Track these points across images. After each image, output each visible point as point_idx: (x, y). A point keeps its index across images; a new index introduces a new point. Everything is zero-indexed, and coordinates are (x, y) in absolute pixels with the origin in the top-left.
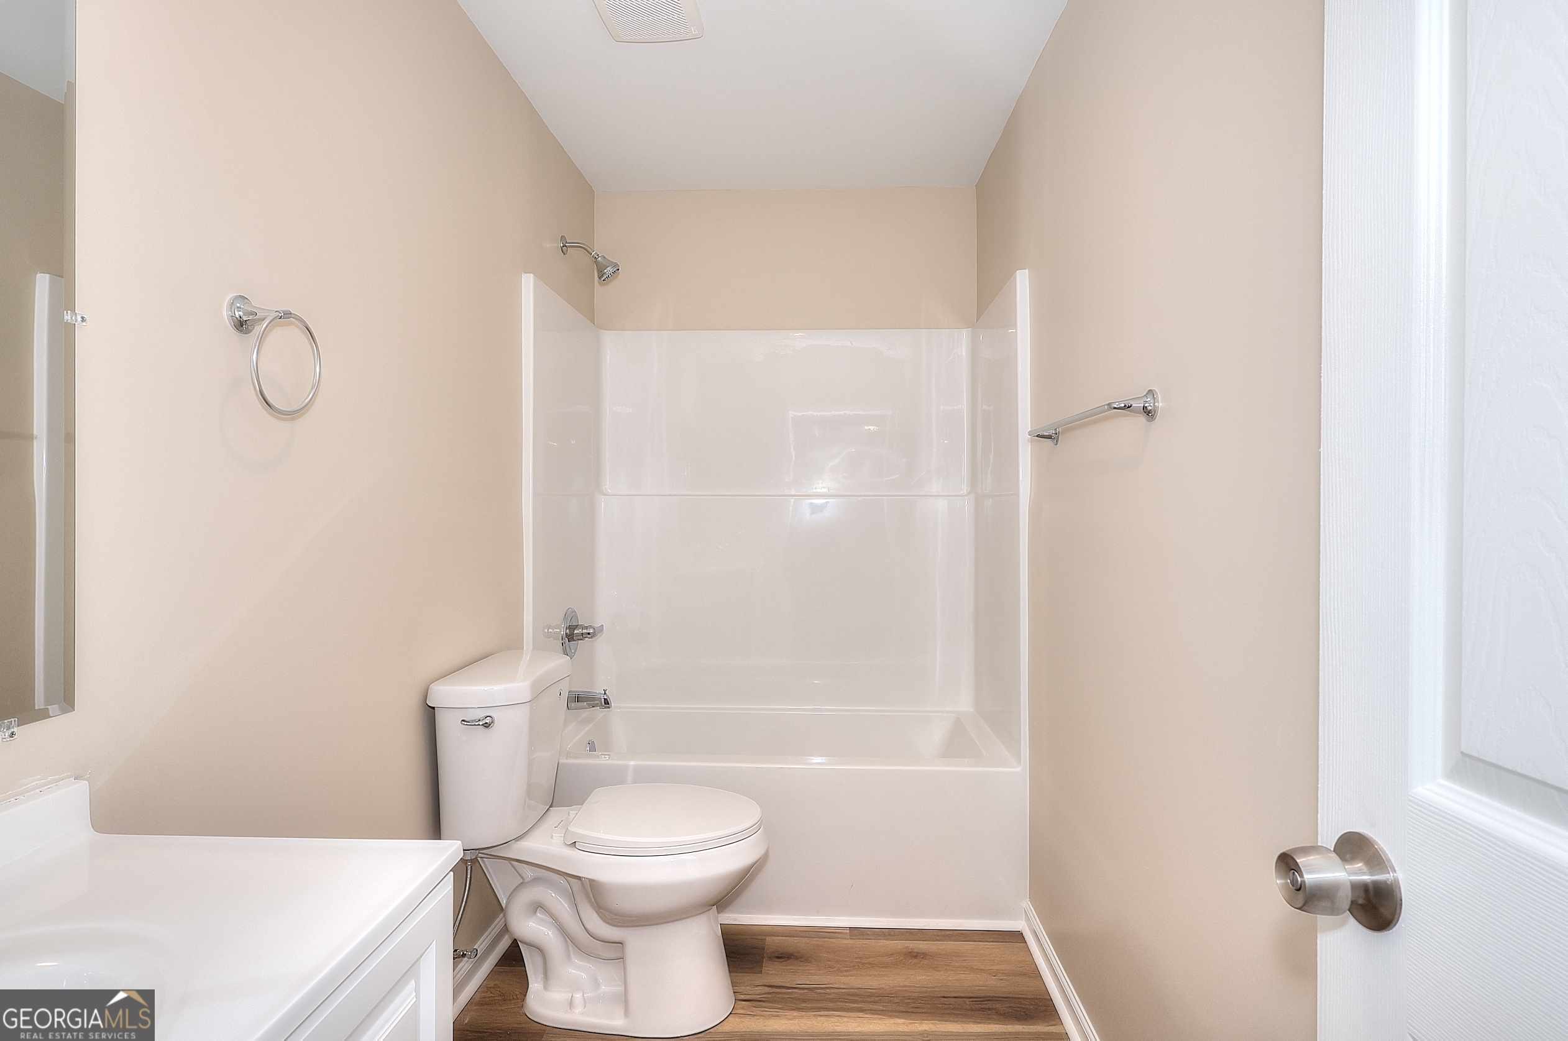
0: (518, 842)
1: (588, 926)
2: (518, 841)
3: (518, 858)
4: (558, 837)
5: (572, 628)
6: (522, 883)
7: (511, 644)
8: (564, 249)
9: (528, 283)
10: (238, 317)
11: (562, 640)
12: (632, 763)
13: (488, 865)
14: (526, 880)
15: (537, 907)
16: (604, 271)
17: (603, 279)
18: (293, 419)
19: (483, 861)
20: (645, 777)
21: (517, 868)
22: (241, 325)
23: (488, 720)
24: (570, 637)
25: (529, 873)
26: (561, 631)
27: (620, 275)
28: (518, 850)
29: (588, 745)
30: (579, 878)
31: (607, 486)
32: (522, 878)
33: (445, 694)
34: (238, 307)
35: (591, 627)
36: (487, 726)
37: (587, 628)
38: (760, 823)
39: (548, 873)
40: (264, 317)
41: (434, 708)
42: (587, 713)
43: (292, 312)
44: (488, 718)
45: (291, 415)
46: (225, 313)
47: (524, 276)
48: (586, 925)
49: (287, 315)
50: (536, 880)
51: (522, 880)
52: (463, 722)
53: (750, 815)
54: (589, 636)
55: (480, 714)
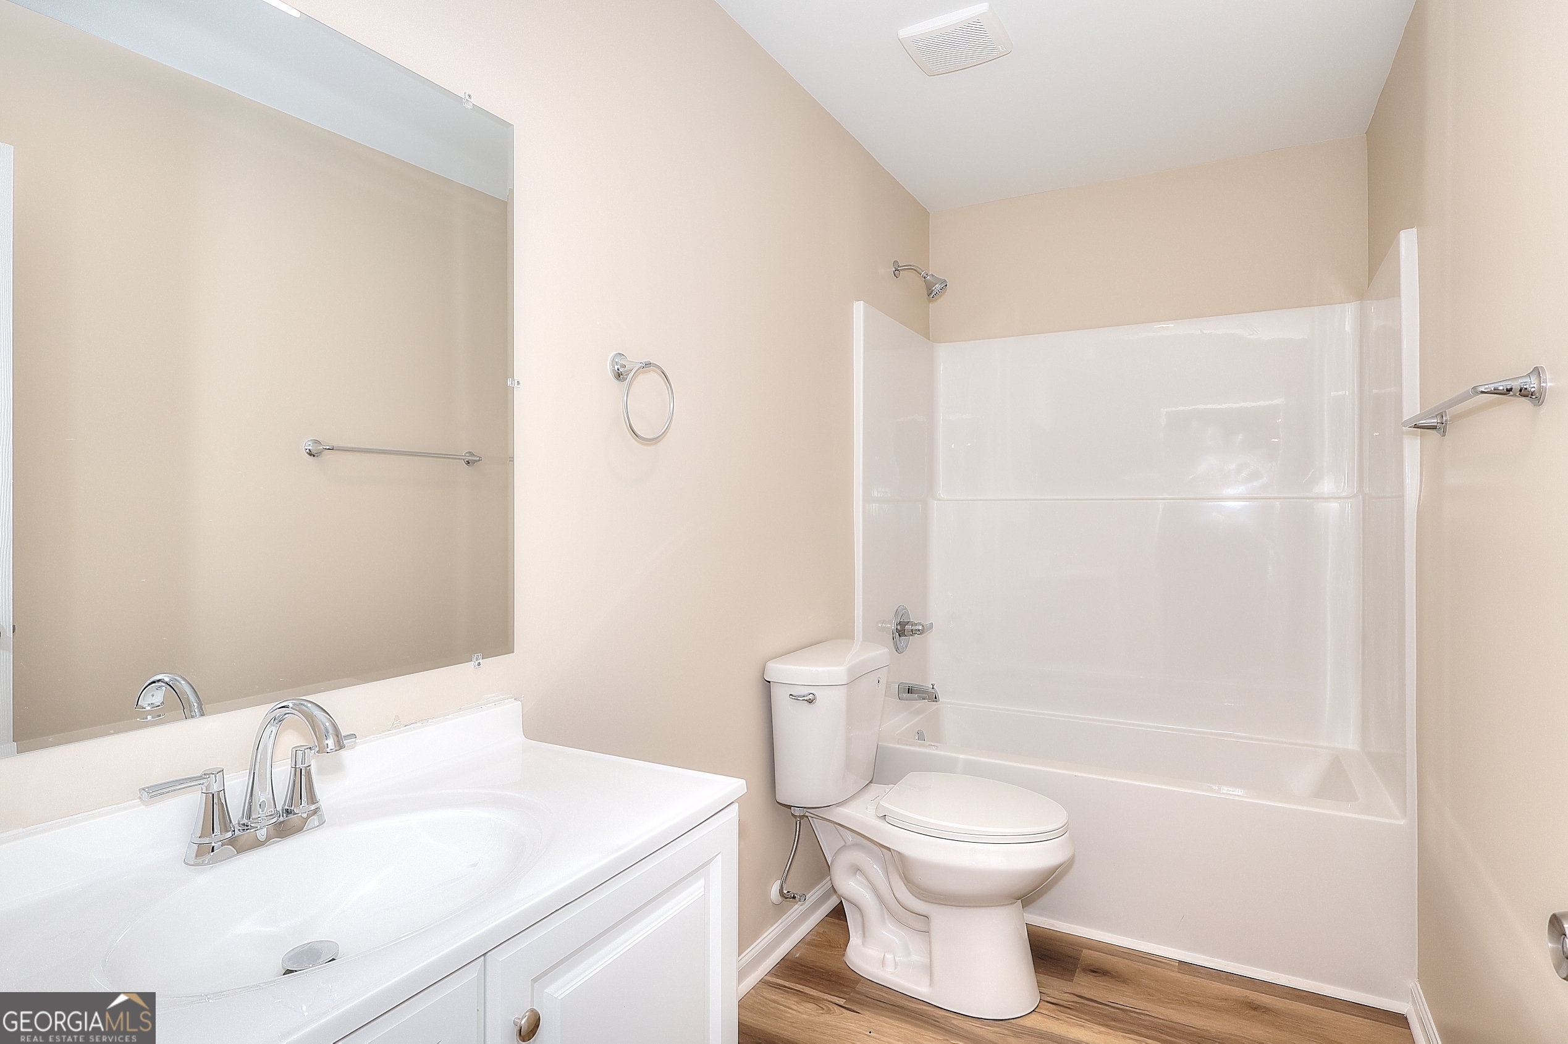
0: (838, 808)
1: (897, 896)
2: (837, 806)
3: (839, 823)
4: (871, 810)
5: (902, 624)
6: (844, 846)
7: (842, 634)
8: (897, 271)
9: (859, 309)
10: (616, 369)
11: (893, 634)
12: (962, 756)
13: (817, 824)
14: (848, 843)
15: (857, 870)
16: (932, 290)
17: (932, 296)
18: (657, 443)
19: (813, 820)
20: (972, 770)
21: (840, 831)
22: (619, 376)
23: (811, 697)
24: (901, 632)
25: (850, 838)
26: (891, 627)
27: (948, 291)
28: (838, 815)
29: (917, 735)
30: (889, 849)
31: (941, 492)
32: (845, 842)
33: (779, 671)
34: (616, 362)
35: (920, 624)
36: (810, 701)
37: (916, 625)
38: (1065, 829)
39: (865, 841)
40: (631, 368)
41: (769, 682)
42: (920, 704)
43: (652, 362)
44: (811, 695)
45: (654, 441)
46: (609, 367)
47: (856, 304)
48: (895, 895)
49: (648, 364)
50: (856, 845)
51: (844, 843)
52: (791, 697)
53: (1057, 818)
54: (919, 633)
55: (804, 691)
